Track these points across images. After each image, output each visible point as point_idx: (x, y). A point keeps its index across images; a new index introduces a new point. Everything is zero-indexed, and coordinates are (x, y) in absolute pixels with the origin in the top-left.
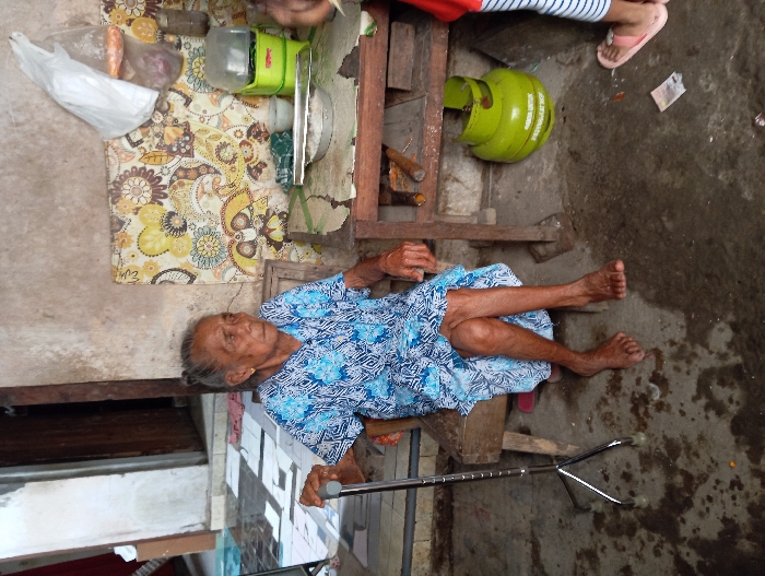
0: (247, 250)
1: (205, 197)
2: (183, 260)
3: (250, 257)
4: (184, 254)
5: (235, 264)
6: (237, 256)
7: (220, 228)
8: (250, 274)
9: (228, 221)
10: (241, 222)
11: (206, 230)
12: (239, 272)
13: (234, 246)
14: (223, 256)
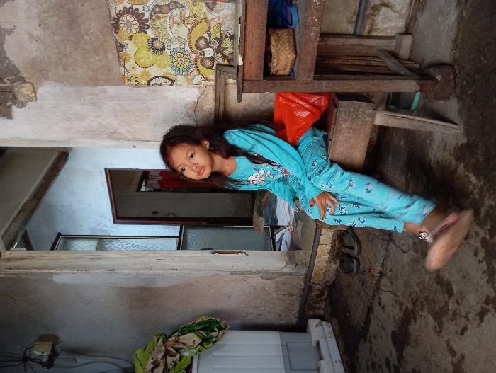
0: (208, 63)
1: (175, 27)
2: (165, 71)
3: (210, 68)
4: (165, 66)
5: (200, 73)
6: (201, 67)
7: (187, 48)
8: (212, 80)
9: (193, 43)
10: (202, 43)
11: (178, 49)
12: (203, 79)
13: (199, 61)
14: (191, 67)
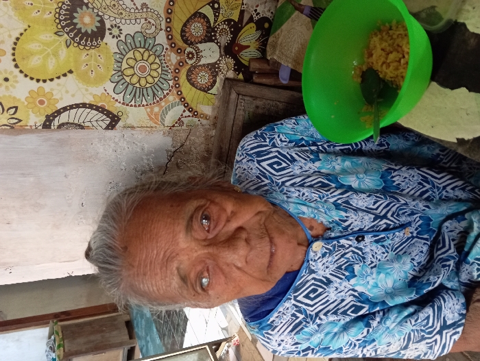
0: (203, 78)
2: (98, 90)
3: (206, 90)
4: (99, 80)
5: (183, 100)
6: (186, 88)
7: (162, 38)
8: (206, 117)
9: (177, 26)
10: (197, 29)
11: (139, 38)
12: (187, 113)
13: (184, 72)
14: (165, 86)
